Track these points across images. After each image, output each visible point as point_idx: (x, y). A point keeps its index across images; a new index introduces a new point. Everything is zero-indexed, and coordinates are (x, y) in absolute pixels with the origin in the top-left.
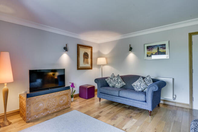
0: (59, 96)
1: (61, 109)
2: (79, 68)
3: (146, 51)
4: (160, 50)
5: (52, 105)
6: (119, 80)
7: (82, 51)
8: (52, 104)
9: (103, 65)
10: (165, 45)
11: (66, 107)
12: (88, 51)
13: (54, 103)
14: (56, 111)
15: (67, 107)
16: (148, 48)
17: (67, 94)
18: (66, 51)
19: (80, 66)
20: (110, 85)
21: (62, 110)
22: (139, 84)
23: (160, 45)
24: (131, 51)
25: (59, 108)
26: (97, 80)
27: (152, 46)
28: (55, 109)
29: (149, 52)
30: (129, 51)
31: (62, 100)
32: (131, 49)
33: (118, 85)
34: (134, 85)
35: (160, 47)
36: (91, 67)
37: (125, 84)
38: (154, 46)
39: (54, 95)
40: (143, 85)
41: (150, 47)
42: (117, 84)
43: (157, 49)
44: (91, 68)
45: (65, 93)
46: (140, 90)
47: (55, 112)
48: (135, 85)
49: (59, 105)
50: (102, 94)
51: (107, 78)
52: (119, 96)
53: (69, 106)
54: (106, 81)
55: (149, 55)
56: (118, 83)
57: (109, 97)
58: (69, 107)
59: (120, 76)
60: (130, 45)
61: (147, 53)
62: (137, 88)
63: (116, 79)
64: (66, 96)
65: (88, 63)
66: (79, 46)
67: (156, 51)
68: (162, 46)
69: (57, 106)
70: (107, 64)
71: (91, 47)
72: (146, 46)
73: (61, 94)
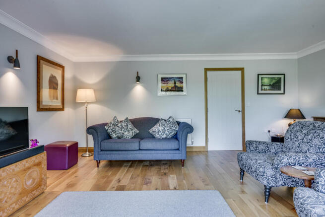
0: (24, 170)
1: (27, 199)
2: (41, 107)
3: (160, 85)
4: (177, 85)
5: (10, 196)
6: (130, 126)
7: (47, 72)
8: (10, 193)
9: (89, 103)
10: (182, 78)
11: (37, 193)
12: (58, 73)
13: (13, 190)
14: (17, 207)
15: (40, 192)
16: (163, 79)
17: (39, 164)
18: (15, 66)
19: (44, 104)
20: (114, 136)
21: (29, 203)
22: (161, 128)
23: (177, 78)
24: (139, 81)
25: (25, 198)
26: (91, 130)
27: (167, 78)
28: (16, 203)
29: (164, 85)
30: (137, 81)
31: (30, 177)
32: (138, 79)
33: (128, 135)
34: (153, 131)
35: (177, 80)
36: (61, 107)
37: (138, 131)
38: (170, 78)
39: (14, 170)
40: (168, 129)
41: (165, 78)
42: (126, 133)
43: (173, 82)
44: (62, 109)
45: (37, 161)
46: (164, 136)
47: (14, 210)
48: (155, 131)
49: (24, 192)
50: (106, 152)
51: (106, 124)
52: (140, 149)
53: (43, 189)
54: (107, 130)
55: (164, 90)
56: (128, 131)
57: (121, 155)
58: (43, 193)
59: (130, 120)
60: (138, 72)
61: (162, 87)
62: (160, 134)
63: (124, 124)
64: (36, 169)
65: (57, 99)
66: (40, 60)
67: (173, 85)
68: (179, 80)
69: (20, 194)
70: (97, 101)
71: (63, 67)
72: (160, 76)
73: (27, 165)
